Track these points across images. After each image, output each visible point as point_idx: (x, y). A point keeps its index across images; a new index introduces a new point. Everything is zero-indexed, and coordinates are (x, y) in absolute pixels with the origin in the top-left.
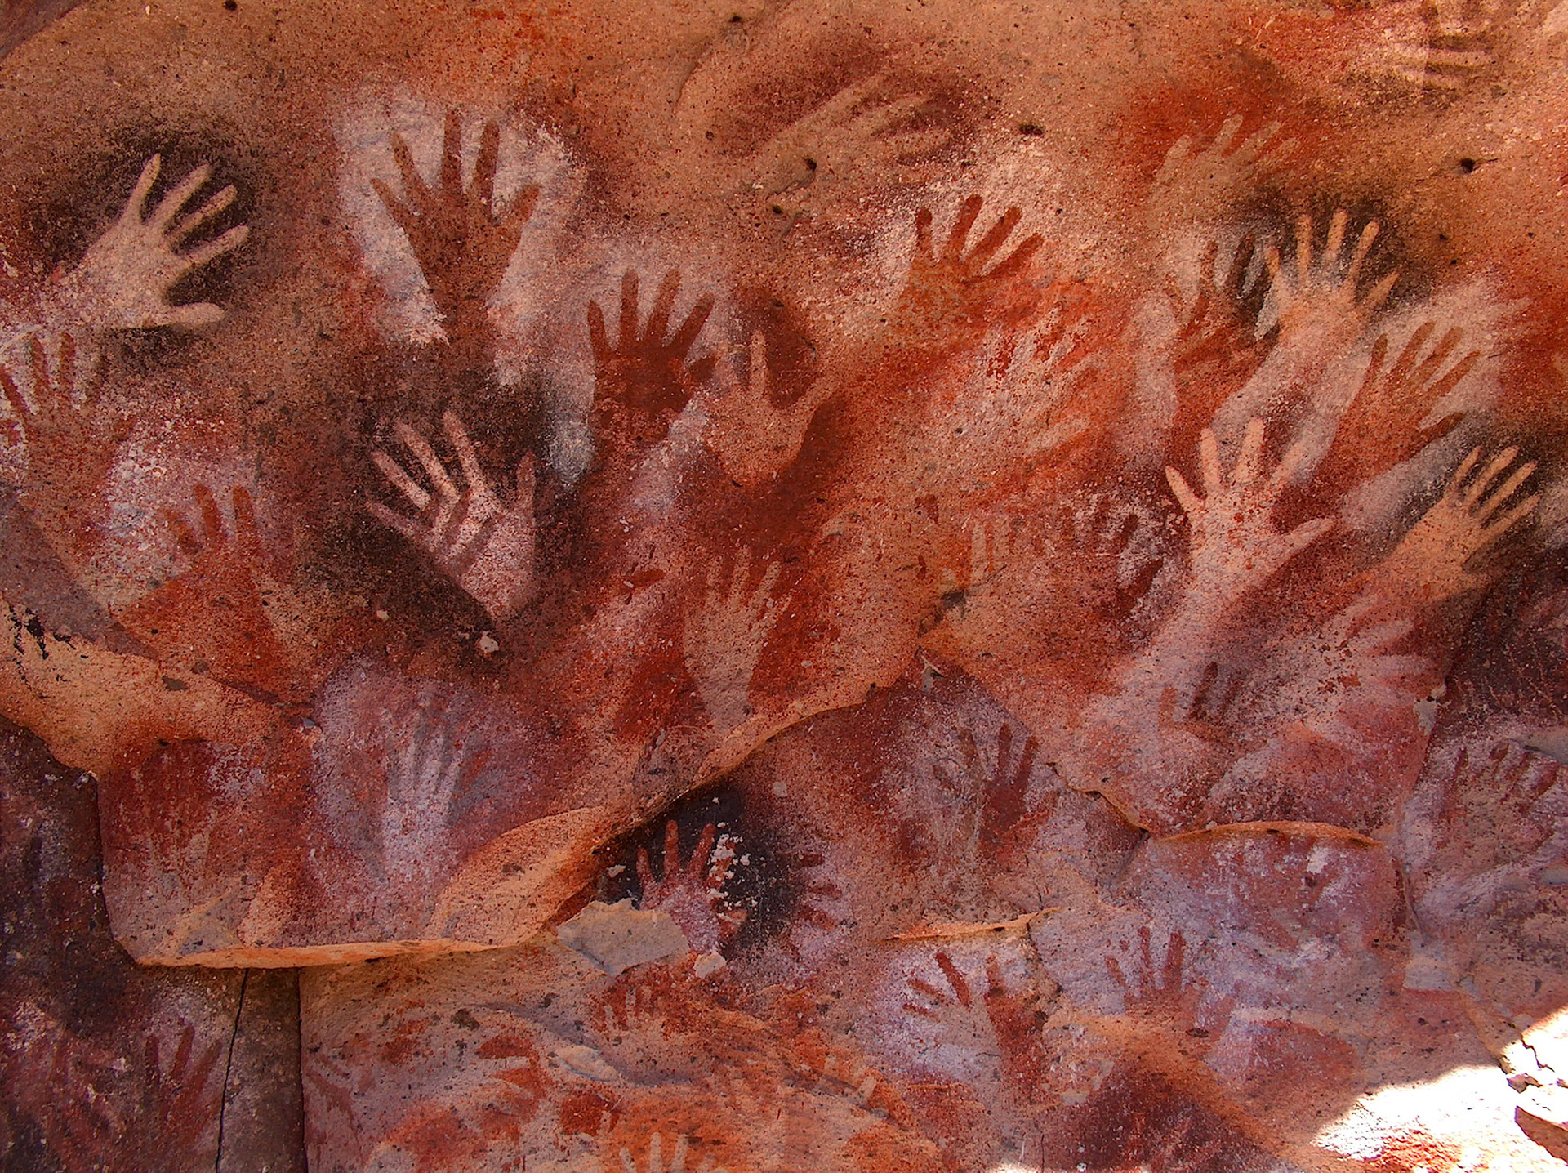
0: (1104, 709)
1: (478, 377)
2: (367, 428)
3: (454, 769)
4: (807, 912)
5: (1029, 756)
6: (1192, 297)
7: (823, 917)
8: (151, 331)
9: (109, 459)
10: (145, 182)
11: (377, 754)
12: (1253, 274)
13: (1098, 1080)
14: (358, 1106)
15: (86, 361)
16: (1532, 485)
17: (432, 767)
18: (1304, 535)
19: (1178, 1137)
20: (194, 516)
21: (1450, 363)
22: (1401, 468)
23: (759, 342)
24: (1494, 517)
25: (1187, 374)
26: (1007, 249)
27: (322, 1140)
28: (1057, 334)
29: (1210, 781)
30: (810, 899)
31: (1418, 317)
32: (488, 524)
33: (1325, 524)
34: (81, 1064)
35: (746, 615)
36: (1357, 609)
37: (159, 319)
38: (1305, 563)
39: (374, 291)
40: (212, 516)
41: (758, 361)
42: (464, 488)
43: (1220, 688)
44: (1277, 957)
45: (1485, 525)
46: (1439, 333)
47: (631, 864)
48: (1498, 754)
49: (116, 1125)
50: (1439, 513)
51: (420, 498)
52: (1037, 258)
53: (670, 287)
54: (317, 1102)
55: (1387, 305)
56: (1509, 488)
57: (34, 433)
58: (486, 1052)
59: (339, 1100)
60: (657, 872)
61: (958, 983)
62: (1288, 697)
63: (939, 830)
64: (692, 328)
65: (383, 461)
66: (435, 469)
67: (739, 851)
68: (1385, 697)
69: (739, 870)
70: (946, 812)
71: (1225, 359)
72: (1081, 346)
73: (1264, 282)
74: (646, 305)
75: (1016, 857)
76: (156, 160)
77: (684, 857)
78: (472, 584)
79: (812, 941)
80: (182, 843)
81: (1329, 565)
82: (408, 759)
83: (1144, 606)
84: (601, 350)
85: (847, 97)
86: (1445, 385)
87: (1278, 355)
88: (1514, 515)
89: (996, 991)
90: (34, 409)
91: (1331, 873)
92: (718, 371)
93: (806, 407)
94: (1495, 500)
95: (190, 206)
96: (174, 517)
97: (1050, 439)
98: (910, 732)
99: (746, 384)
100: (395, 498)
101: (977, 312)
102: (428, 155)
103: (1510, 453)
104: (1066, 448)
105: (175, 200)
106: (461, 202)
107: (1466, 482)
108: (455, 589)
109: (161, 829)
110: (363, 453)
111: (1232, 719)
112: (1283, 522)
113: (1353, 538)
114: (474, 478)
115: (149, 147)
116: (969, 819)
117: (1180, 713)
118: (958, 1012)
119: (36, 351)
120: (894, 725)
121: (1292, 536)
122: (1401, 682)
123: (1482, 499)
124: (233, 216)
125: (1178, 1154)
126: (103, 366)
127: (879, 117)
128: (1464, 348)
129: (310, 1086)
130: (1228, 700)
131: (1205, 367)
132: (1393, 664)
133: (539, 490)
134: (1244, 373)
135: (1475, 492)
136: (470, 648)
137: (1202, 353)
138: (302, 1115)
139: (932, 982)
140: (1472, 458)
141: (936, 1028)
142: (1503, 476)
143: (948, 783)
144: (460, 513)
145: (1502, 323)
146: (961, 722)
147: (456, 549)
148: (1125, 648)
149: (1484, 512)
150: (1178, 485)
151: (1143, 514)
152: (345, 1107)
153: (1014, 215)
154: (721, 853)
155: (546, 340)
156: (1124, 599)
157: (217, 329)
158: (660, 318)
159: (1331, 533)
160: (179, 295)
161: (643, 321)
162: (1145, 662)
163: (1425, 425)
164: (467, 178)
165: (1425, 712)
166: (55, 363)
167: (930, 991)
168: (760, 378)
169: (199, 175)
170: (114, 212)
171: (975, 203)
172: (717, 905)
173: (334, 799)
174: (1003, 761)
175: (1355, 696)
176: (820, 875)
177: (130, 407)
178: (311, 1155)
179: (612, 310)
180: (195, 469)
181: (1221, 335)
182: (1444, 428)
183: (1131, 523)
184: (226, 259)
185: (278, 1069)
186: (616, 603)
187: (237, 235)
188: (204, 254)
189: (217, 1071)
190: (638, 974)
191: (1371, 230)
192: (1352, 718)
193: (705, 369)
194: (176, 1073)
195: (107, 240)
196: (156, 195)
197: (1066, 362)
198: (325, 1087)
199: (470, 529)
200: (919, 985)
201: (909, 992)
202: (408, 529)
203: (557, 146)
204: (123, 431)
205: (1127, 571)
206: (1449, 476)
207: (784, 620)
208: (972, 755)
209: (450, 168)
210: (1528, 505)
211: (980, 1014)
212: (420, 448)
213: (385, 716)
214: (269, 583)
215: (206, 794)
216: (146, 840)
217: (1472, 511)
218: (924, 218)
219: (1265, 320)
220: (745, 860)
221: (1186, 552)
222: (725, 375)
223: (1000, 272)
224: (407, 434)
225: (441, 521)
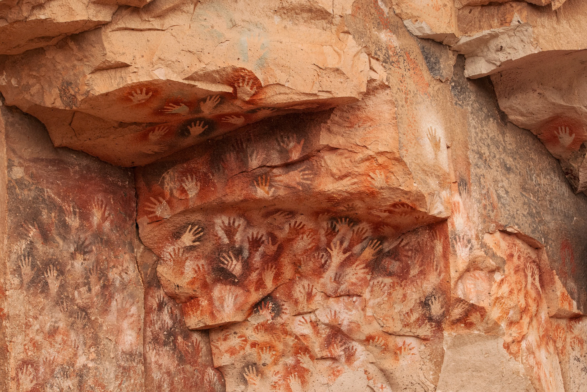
0: (322, 280)
1: (233, 247)
2: (219, 255)
3: (233, 298)
4: (283, 313)
5: (312, 288)
6: (326, 228)
7: (285, 313)
8: (190, 246)
9: (185, 263)
10: (189, 228)
11: (222, 297)
12: (334, 225)
13: (327, 333)
14: (220, 348)
15: (181, 251)
16: (380, 244)
17: (230, 298)
18: (348, 254)
19: (339, 340)
20: (197, 269)
21: (364, 231)
22: (360, 244)
23: (270, 238)
24: (376, 248)
25: (327, 237)
26: (301, 226)
27: (215, 354)
28: (309, 235)
29: (338, 289)
30: (283, 311)
31: (358, 227)
32: (236, 265)
33: (350, 253)
34: (185, 344)
35: (271, 272)
36: (356, 264)
37: (192, 245)
38: (348, 258)
39: (220, 238)
40: (199, 268)
41: (270, 240)
42: (232, 260)
43: (338, 276)
44: (350, 313)
45: (374, 250)
46: (361, 228)
47: (258, 308)
48: (378, 282)
49: (190, 352)
50: (367, 249)
51: (226, 262)
52: (305, 226)
53: (258, 233)
54: (213, 348)
55: (353, 226)
56: (377, 245)
57: (174, 260)
58: (239, 337)
59: (217, 348)
60: (261, 309)
61: (306, 321)
62: (347, 277)
63: (301, 299)
64: (261, 238)
65: (221, 259)
66: (228, 259)
67: (273, 305)
68: (362, 276)
69: (273, 307)
70: (301, 297)
71: (332, 234)
72: (312, 236)
73: (335, 226)
74: (255, 236)
75: (311, 302)
76: (191, 226)
77: (265, 307)
78: (234, 273)
79: (284, 317)
80: (196, 312)
81: (351, 258)
82: (227, 297)
83: (326, 266)
84: (249, 242)
85: (279, 213)
86: (364, 234)
87: (340, 233)
88: (379, 248)
89: (311, 321)
90: (174, 257)
91: (356, 301)
92: (265, 242)
93: (277, 245)
94: (375, 247)
95: (195, 231)
96: (194, 269)
97: (310, 247)
98: (295, 286)
99: (269, 244)
100: (223, 263)
101: (298, 233)
102: (226, 222)
103: (376, 241)
104: (312, 247)
105: (193, 230)
106: (230, 227)
107: (370, 245)
108: (232, 274)
109: (193, 311)
110: (219, 258)
111: (340, 280)
112: (344, 253)
113: (355, 254)
114: (233, 259)
115: (189, 224)
116: (305, 297)
117: (332, 280)
118: (306, 325)
119: (174, 250)
120: (293, 285)
121: (346, 255)
122: (364, 273)
123: (373, 247)
124: (201, 231)
125: (339, 342)
126: (184, 251)
127: (283, 215)
128: (365, 229)
129: (212, 346)
130: (339, 277)
131: (330, 236)
132: (363, 271)
133: (242, 259)
134: (335, 235)
135: (372, 246)
136: (234, 282)
137: (329, 234)
138: (211, 351)
139: (302, 321)
140: (371, 242)
141: (304, 327)
142: (376, 243)
143: (301, 293)
144: (232, 264)
145: (369, 226)
146: (302, 284)
147: (231, 269)
148: (324, 272)
149: (374, 248)
150: (329, 250)
151: (324, 254)
152: (218, 348)
153: (301, 222)
154: (270, 305)
155: (242, 241)
156: (323, 266)
157: (199, 245)
158: (257, 237)
159: (351, 254)
160: (194, 242)
161: (255, 238)
162: (327, 273)
163: (363, 238)
164: (231, 224)
165: (369, 277)
166: (177, 251)
167: (302, 322)
168: (270, 243)
169: (197, 227)
170: (185, 232)
171: (296, 222)
172: (270, 313)
173: (217, 304)
174: (309, 289)
175: (357, 276)
176: (284, 307)
177: (187, 256)
178: (213, 357)
179: (251, 237)
180: (196, 263)
181: (331, 232)
182: (365, 239)
183: (323, 255)
184: (200, 237)
185: (207, 344)
186: (253, 273)
187: (202, 234)
188: (198, 236)
189: (200, 345)
190: (260, 324)
191: (348, 219)
192: (357, 279)
193: (263, 242)
194: (196, 345)
195: (184, 235)
196: (191, 229)
197: (310, 238)
198: (214, 346)
199: (233, 266)
200: (300, 321)
201: (299, 322)
202: (225, 267)
203: (243, 219)
204: (187, 259)
205: (323, 261)
206: (368, 244)
207: (276, 272)
208: (304, 288)
209: (229, 223)
210: (381, 246)
211: (309, 325)
212: (226, 256)
213: (223, 291)
214: (207, 276)
215: (199, 305)
216: (191, 312)
217: (372, 248)
218: (290, 224)
219: (336, 230)
220: (274, 306)
221: (331, 258)
222: (266, 242)
223: (300, 229)
224: (224, 254)
225: (229, 265)
